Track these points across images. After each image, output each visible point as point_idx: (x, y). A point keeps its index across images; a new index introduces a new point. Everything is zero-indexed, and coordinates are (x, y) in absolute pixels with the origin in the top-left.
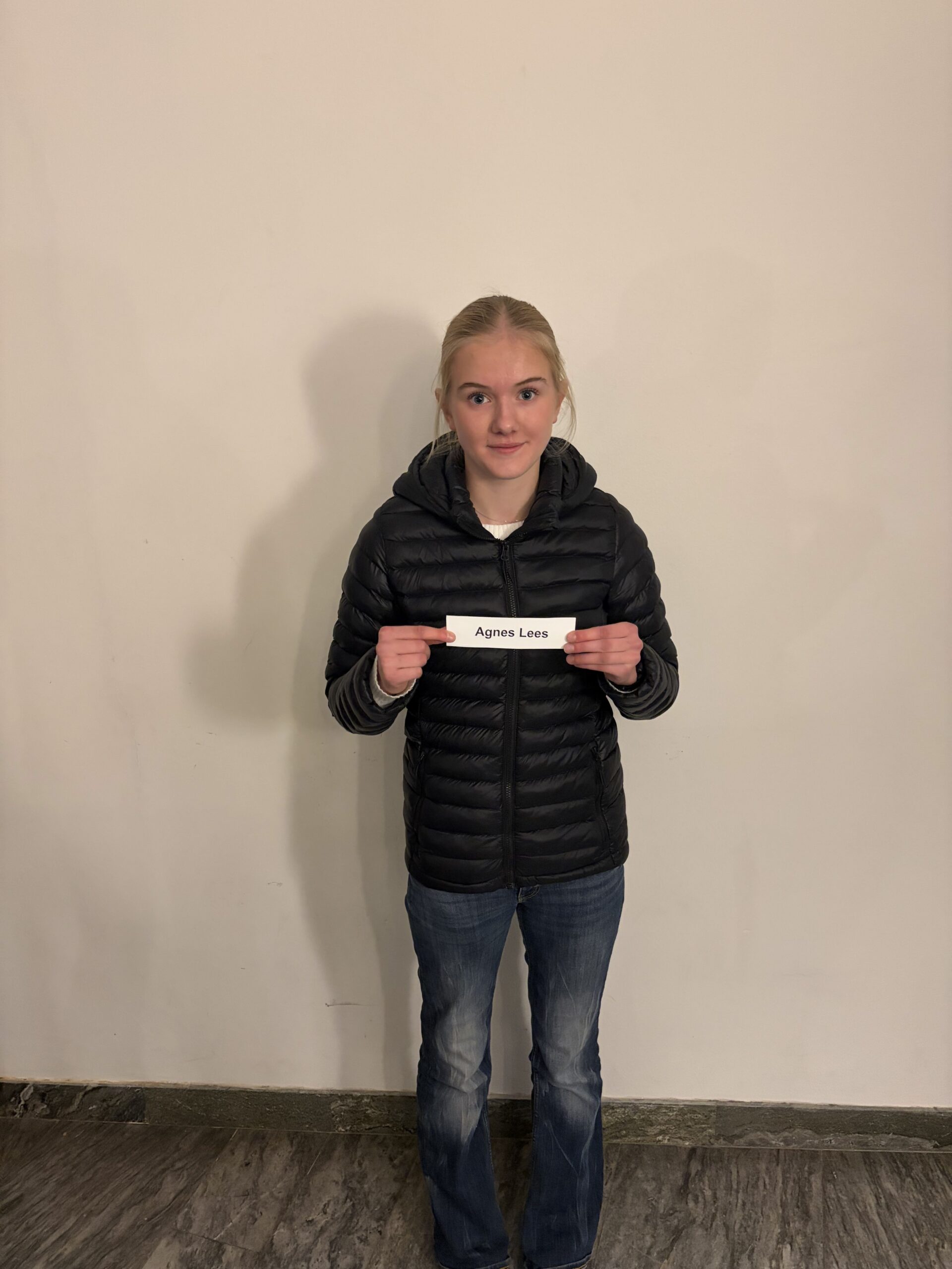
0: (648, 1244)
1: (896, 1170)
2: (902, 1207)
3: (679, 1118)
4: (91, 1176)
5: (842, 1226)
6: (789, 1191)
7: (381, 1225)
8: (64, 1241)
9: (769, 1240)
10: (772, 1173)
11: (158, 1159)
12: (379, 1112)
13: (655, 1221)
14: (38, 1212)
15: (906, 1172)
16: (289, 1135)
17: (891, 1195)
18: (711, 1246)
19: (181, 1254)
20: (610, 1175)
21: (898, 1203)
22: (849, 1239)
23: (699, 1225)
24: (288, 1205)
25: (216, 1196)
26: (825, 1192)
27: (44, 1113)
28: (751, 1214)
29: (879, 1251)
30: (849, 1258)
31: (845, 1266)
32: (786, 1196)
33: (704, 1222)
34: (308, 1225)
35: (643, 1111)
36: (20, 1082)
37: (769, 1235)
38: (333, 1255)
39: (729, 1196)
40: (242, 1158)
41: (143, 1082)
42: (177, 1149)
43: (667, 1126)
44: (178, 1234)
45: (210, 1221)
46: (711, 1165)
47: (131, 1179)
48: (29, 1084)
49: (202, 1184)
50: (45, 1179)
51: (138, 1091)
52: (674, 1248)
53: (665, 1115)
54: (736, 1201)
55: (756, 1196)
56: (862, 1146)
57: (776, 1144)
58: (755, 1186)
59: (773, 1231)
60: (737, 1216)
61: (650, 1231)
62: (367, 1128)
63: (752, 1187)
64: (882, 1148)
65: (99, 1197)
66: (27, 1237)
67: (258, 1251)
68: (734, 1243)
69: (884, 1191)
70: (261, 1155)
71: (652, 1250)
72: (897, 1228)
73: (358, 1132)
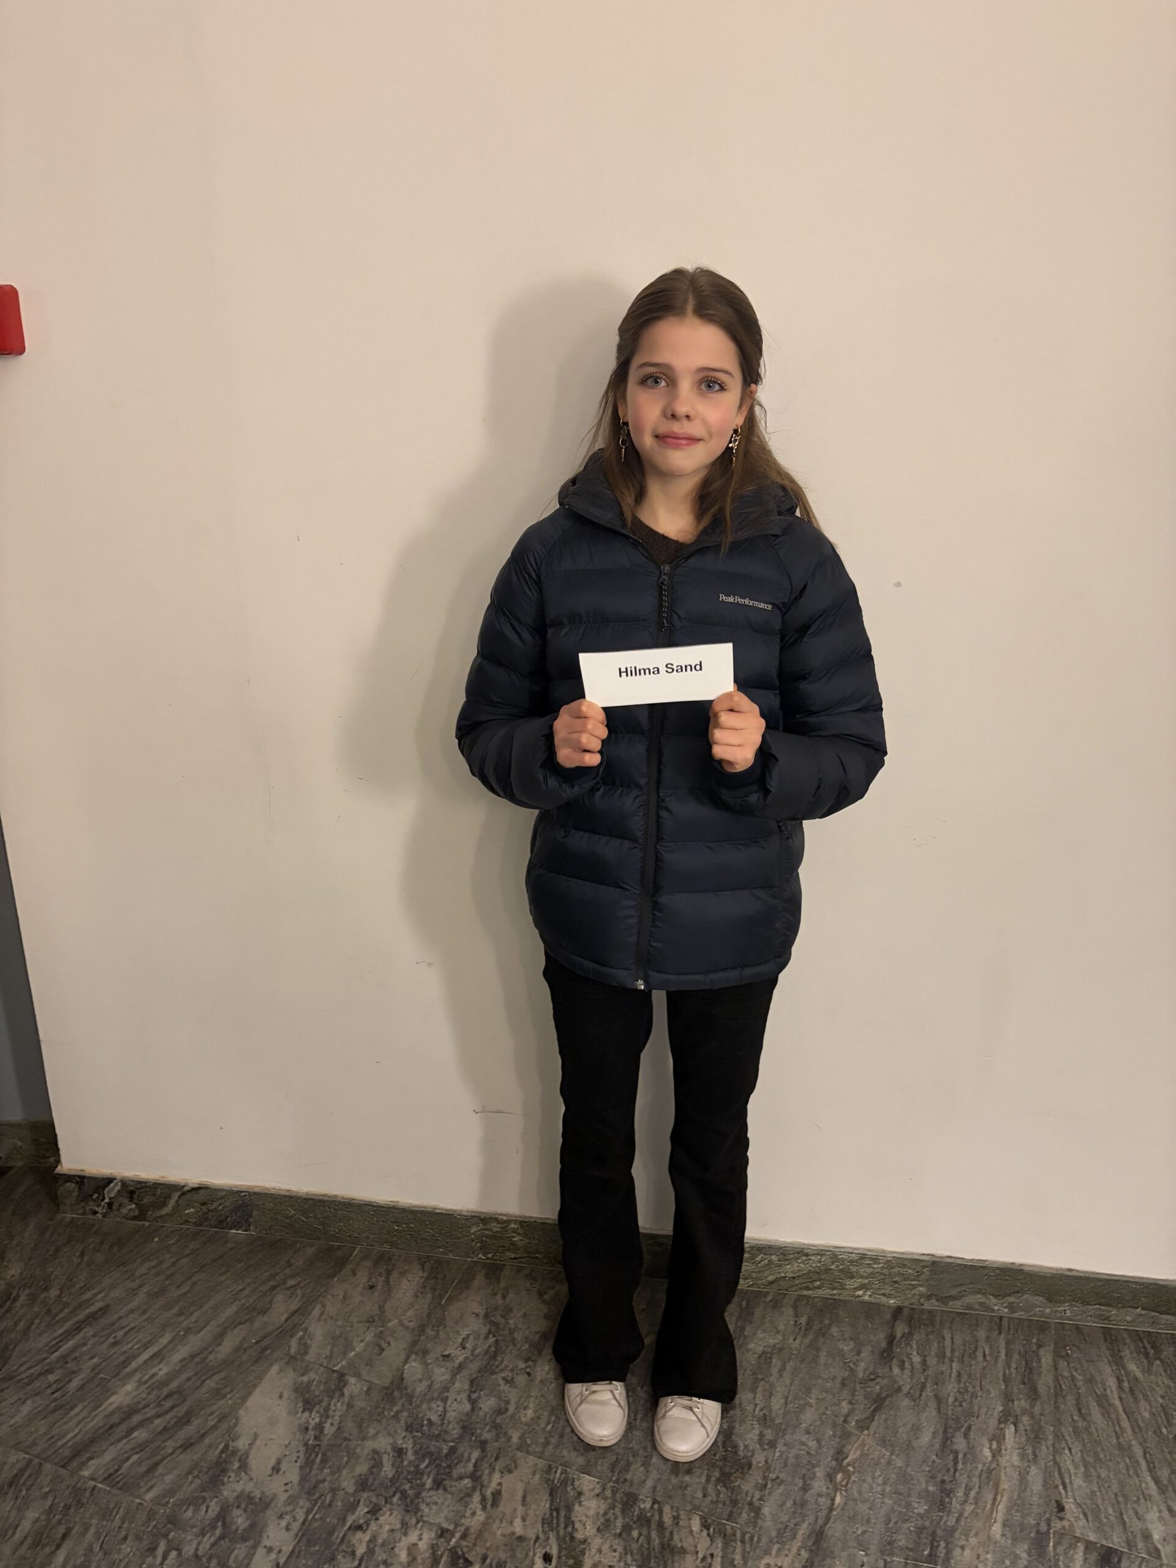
0: (845, 1411)
1: (1142, 1350)
2: (1148, 1393)
3: (885, 1271)
4: (187, 1288)
5: (1076, 1408)
6: (1014, 1365)
7: (529, 1367)
8: (158, 1360)
9: (989, 1418)
10: (993, 1343)
12: (528, 1241)
13: (853, 1386)
14: (128, 1325)
15: (1155, 1353)
16: (419, 1259)
17: (1136, 1378)
18: (920, 1420)
19: (296, 1383)
20: (800, 1330)
21: (1144, 1388)
22: (1085, 1424)
23: (906, 1394)
24: (420, 1335)
25: (337, 1320)
26: (1056, 1369)
27: (132, 1214)
28: (967, 1387)
29: (1120, 1440)
30: (1084, 1445)
31: (1079, 1454)
32: (1009, 1368)
33: (911, 1391)
34: (444, 1360)
35: (843, 1261)
36: (105, 1177)
37: (989, 1413)
38: (474, 1396)
39: (941, 1365)
40: (365, 1280)
41: (250, 1186)
42: (289, 1264)
43: (870, 1280)
44: (292, 1360)
45: (329, 1348)
46: (920, 1328)
47: (237, 1294)
48: (115, 1179)
49: (319, 1306)
50: (134, 1290)
51: (245, 1196)
52: (876, 1418)
53: (869, 1267)
54: (949, 1371)
55: (973, 1367)
56: (1103, 1320)
57: (999, 1310)
58: (973, 1355)
59: (994, 1409)
60: (951, 1388)
61: (848, 1397)
62: (512, 1257)
63: (970, 1356)
64: (1127, 1324)
65: (197, 1314)
66: (114, 1353)
67: (386, 1385)
68: (947, 1419)
69: (1127, 1373)
70: (387, 1278)
71: (849, 1419)
72: (1143, 1417)
73: (502, 1261)
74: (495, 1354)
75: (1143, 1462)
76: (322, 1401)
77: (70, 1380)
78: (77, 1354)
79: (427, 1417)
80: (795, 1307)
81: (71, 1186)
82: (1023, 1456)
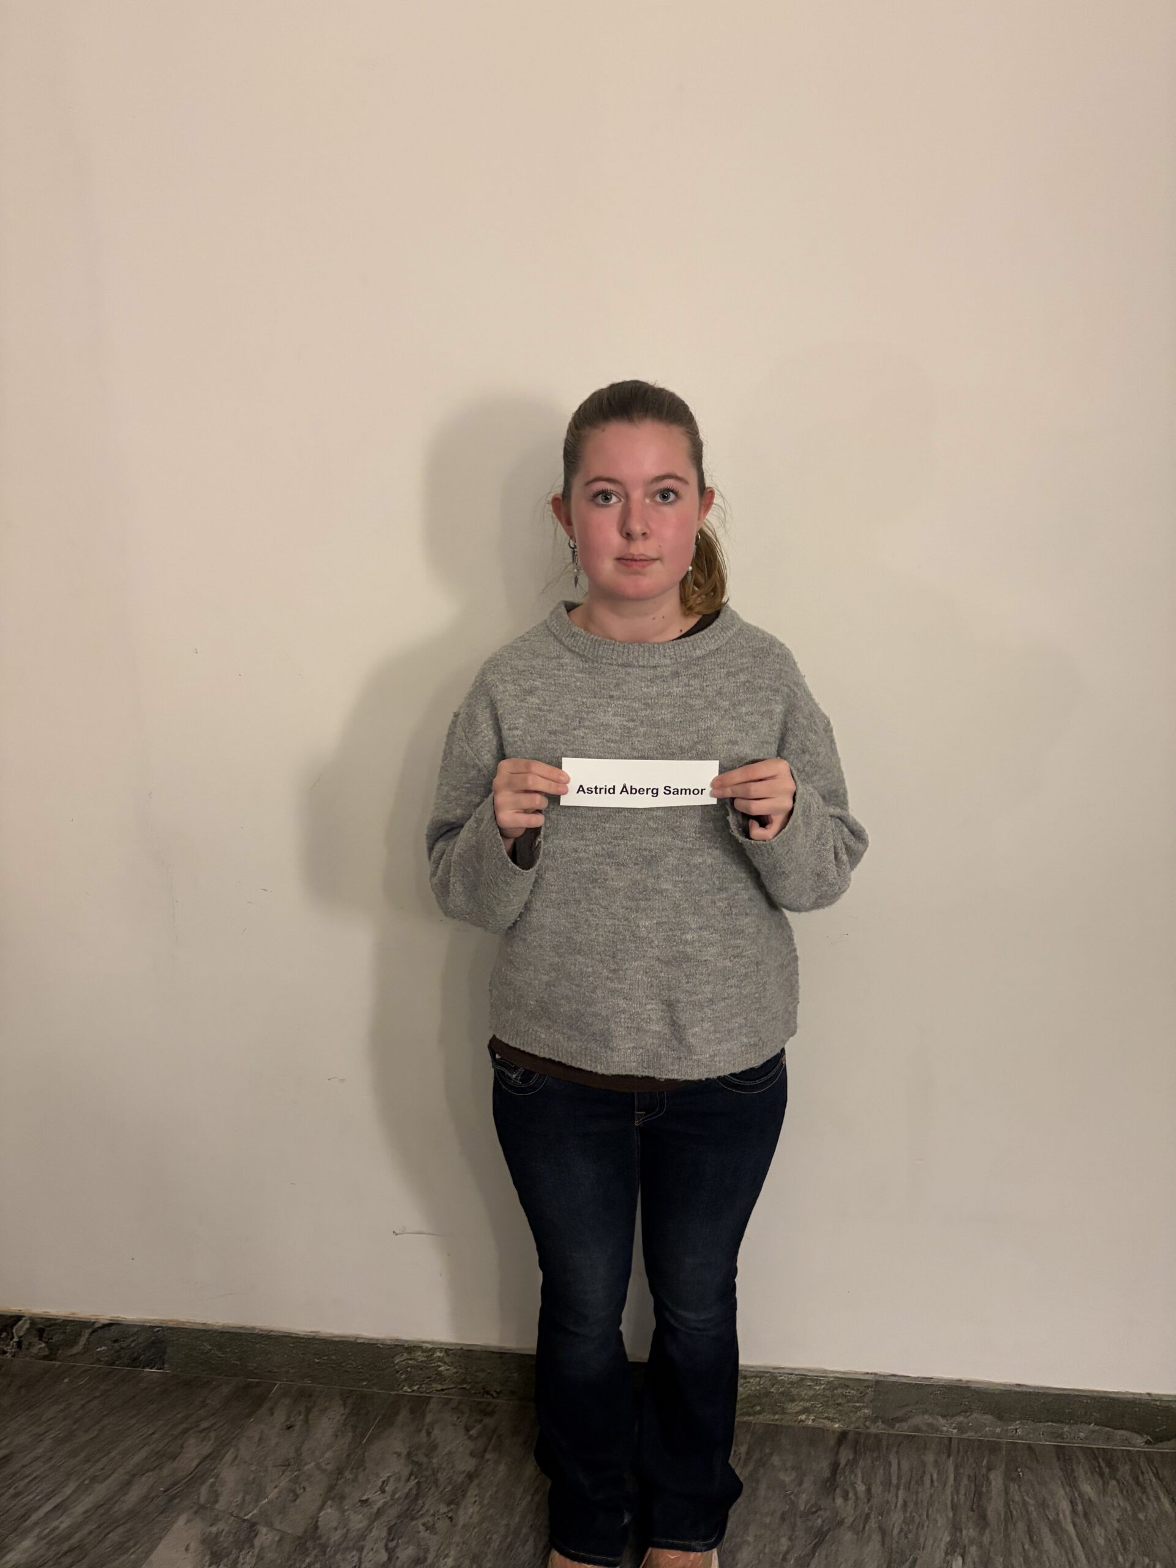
0: (785, 1548)
1: (1097, 1469)
2: (1104, 1517)
3: (828, 1393)
4: (95, 1433)
5: (1027, 1536)
6: (962, 1492)
7: (451, 1510)
8: (60, 1511)
9: (936, 1551)
10: (941, 1467)
13: (793, 1520)
14: (30, 1474)
15: (1110, 1472)
16: (342, 1394)
17: (1089, 1498)
18: (863, 1555)
19: (204, 1534)
21: (1099, 1511)
22: (1036, 1552)
23: (849, 1527)
24: (338, 1480)
25: (251, 1464)
26: (1007, 1493)
27: (42, 1354)
28: (914, 1516)
32: (958, 1493)
33: (855, 1524)
34: (362, 1506)
35: (783, 1383)
36: (14, 1314)
37: (936, 1545)
38: (392, 1545)
39: (887, 1493)
40: (283, 1419)
41: (164, 1320)
42: (204, 1404)
43: (812, 1402)
44: (201, 1509)
45: (241, 1495)
46: (865, 1454)
47: (145, 1438)
48: (24, 1316)
49: (232, 1450)
50: (40, 1435)
51: (158, 1331)
52: (817, 1554)
53: (810, 1389)
54: (895, 1500)
55: (920, 1495)
56: (1057, 1437)
57: (947, 1431)
58: (920, 1482)
59: (941, 1539)
60: (896, 1519)
61: (787, 1532)
62: (438, 1389)
63: (917, 1482)
64: (1081, 1441)
65: (105, 1460)
66: (14, 1506)
67: (300, 1535)
68: (891, 1554)
69: (1081, 1495)
70: (307, 1416)
71: (789, 1556)
72: (1097, 1543)
73: (428, 1393)
74: (415, 1497)
76: (230, 1554)
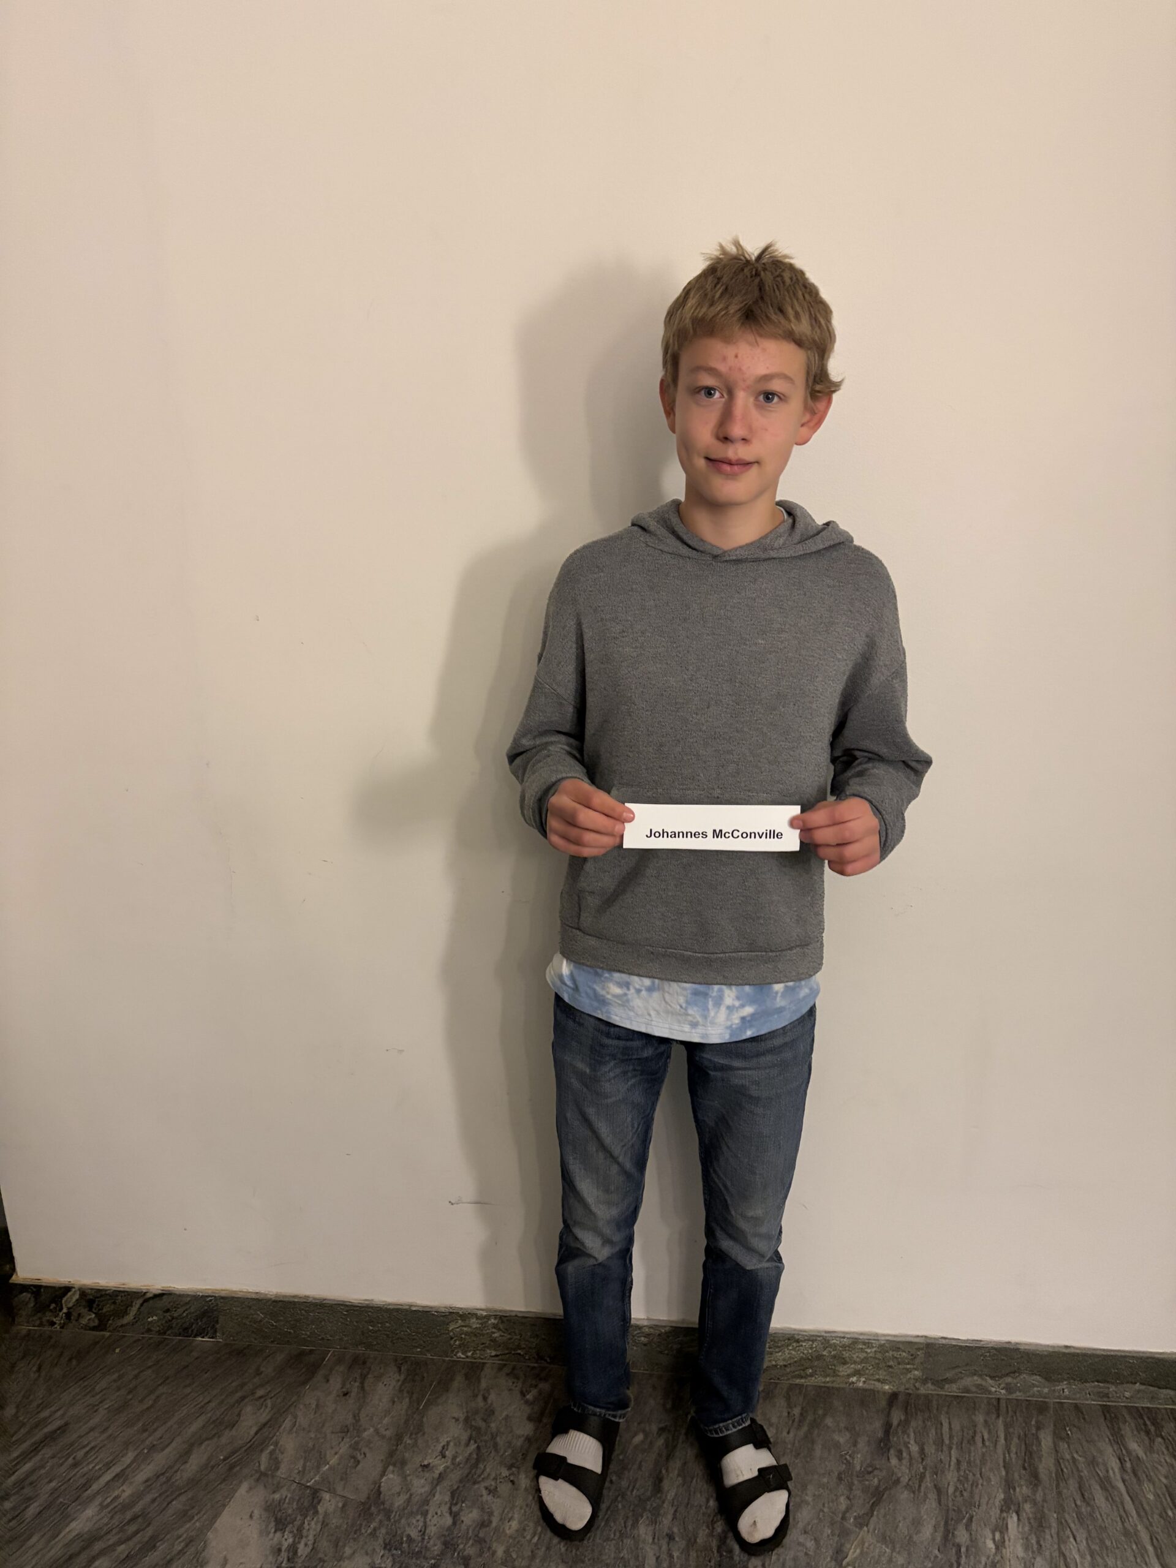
0: (843, 1507)
1: (1143, 1427)
2: (1152, 1474)
3: (879, 1356)
4: (151, 1402)
5: (1079, 1492)
6: (1014, 1449)
7: (512, 1474)
8: (121, 1481)
9: (991, 1508)
10: (991, 1427)
11: (234, 1384)
12: (509, 1336)
13: (850, 1480)
14: (87, 1445)
15: (1156, 1430)
16: (396, 1360)
17: (1138, 1457)
18: (920, 1513)
19: (267, 1502)
20: (793, 1421)
21: (1147, 1468)
22: (1089, 1509)
23: (906, 1487)
24: (397, 1445)
25: (309, 1431)
26: (1057, 1452)
27: (92, 1324)
28: (967, 1475)
29: (1125, 1524)
30: (1089, 1532)
31: (1084, 1542)
32: (1009, 1452)
33: (910, 1483)
34: (423, 1471)
35: (835, 1346)
36: (64, 1285)
37: (991, 1502)
38: (454, 1509)
39: (940, 1453)
40: (339, 1386)
41: (216, 1290)
42: (258, 1373)
43: (863, 1365)
44: (262, 1477)
45: (302, 1462)
46: (916, 1414)
47: (201, 1408)
48: (74, 1288)
49: (290, 1417)
50: (93, 1406)
51: (211, 1301)
52: (875, 1513)
53: (862, 1352)
54: (948, 1459)
55: (973, 1454)
56: (1103, 1396)
57: (996, 1391)
58: (972, 1441)
59: (996, 1497)
60: (951, 1478)
61: (845, 1492)
62: (492, 1355)
63: (969, 1442)
64: (1126, 1400)
65: (162, 1430)
66: (75, 1475)
67: (363, 1501)
68: (948, 1510)
69: (1129, 1452)
70: (362, 1383)
71: (848, 1515)
72: (1146, 1498)
73: (482, 1359)
74: (477, 1459)
75: (1150, 1549)
76: (295, 1520)
77: (26, 1508)
78: (33, 1478)
79: (407, 1533)
80: (788, 1398)
81: (26, 1296)
82: (1027, 1547)
